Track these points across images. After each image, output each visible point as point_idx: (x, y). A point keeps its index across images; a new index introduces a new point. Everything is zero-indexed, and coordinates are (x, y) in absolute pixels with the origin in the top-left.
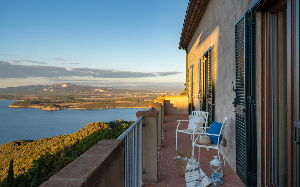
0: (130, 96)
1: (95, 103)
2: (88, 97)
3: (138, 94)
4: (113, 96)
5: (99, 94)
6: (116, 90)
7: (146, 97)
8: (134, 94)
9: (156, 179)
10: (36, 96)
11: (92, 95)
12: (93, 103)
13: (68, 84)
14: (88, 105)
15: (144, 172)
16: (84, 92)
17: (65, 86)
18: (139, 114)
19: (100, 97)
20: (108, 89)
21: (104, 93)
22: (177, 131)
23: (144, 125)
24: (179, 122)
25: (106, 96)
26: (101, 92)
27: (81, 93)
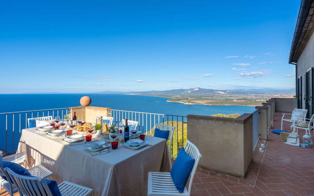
0: (244, 97)
1: (217, 101)
2: (212, 97)
3: (252, 96)
4: (230, 97)
5: (220, 95)
6: (233, 92)
7: (260, 97)
8: (248, 95)
9: (266, 139)
10: (180, 96)
11: (215, 96)
12: (215, 101)
13: (199, 88)
14: (212, 102)
15: (260, 135)
16: (209, 94)
17: (197, 89)
18: (256, 108)
19: (221, 97)
20: (227, 91)
21: (224, 94)
22: (282, 119)
23: (259, 113)
24: (284, 114)
25: (226, 97)
26: (221, 94)
27: (207, 94)
